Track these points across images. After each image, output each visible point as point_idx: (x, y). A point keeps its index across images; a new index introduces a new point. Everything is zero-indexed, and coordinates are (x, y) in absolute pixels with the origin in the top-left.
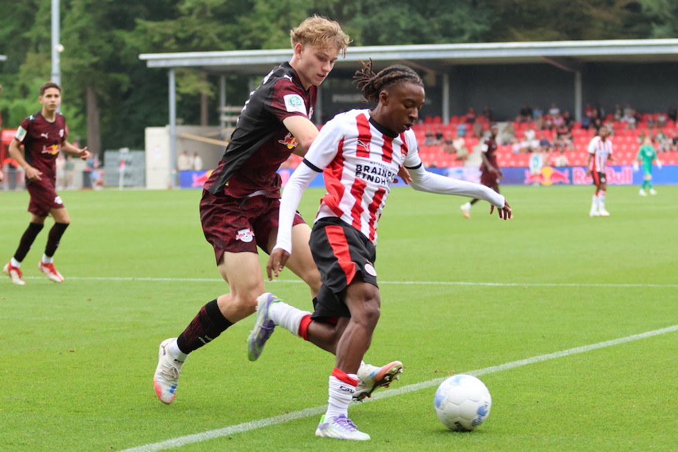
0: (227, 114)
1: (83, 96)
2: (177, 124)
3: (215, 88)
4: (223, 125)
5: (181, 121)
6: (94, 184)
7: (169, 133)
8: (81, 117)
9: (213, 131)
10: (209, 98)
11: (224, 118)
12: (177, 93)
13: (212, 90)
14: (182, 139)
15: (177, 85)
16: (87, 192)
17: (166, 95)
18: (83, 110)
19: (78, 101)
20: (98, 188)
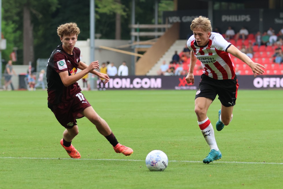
0: (136, 30)
1: (20, 14)
2: (96, 38)
3: (127, 9)
4: (133, 39)
5: (99, 35)
6: (28, 86)
7: (90, 45)
8: (18, 33)
9: (125, 44)
10: (122, 16)
11: (134, 34)
12: (96, 12)
13: (125, 11)
14: (100, 50)
15: (96, 6)
16: (23, 93)
17: (88, 14)
18: (20, 27)
19: (16, 18)
20: (31, 89)
